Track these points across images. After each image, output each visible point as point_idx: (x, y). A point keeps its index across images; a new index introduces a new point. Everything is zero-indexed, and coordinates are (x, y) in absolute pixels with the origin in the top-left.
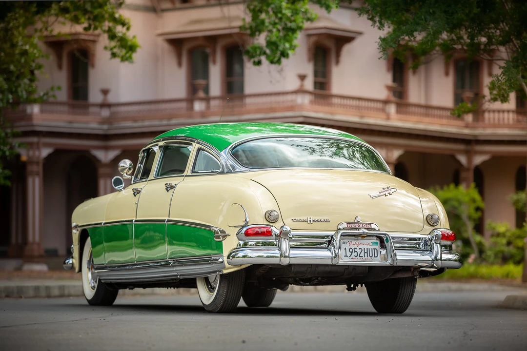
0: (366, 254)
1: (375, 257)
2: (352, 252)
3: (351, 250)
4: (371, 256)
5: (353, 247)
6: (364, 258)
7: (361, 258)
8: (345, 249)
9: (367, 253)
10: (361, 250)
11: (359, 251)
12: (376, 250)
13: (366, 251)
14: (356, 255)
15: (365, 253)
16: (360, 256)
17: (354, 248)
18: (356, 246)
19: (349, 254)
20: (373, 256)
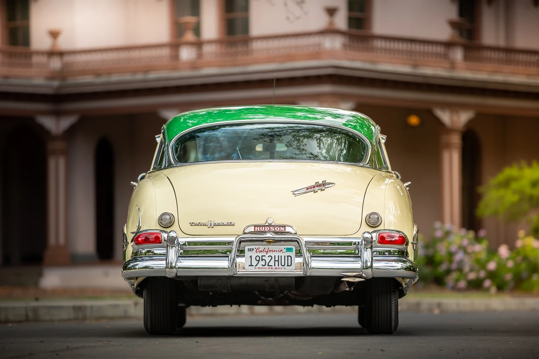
0: (277, 263)
1: (288, 265)
2: (259, 261)
3: (258, 259)
4: (283, 264)
5: (260, 255)
6: (273, 267)
7: (271, 267)
8: (251, 257)
9: (278, 261)
10: (270, 258)
11: (268, 260)
12: (289, 258)
13: (277, 259)
14: (264, 264)
15: (275, 261)
16: (268, 265)
17: (262, 256)
18: (264, 254)
19: (254, 263)
20: (286, 264)
